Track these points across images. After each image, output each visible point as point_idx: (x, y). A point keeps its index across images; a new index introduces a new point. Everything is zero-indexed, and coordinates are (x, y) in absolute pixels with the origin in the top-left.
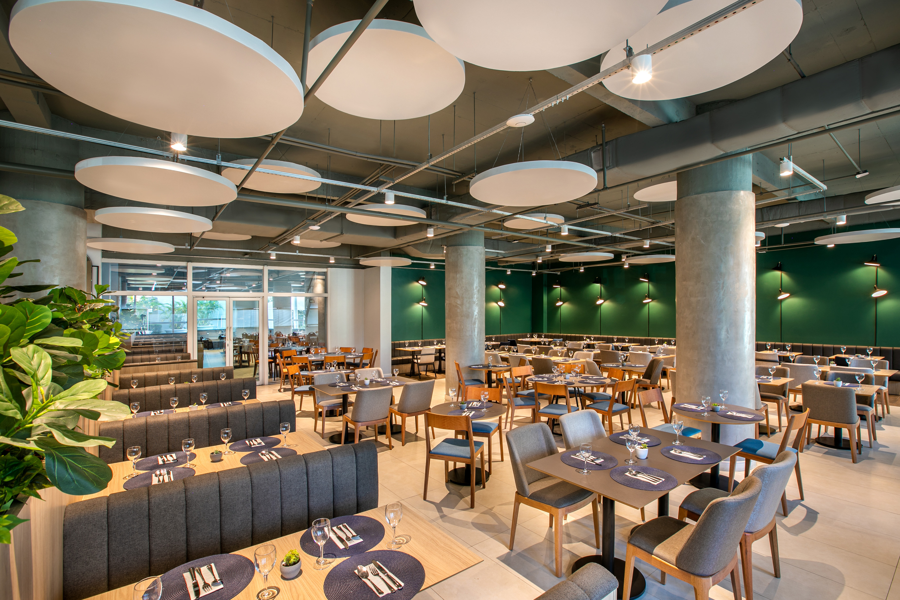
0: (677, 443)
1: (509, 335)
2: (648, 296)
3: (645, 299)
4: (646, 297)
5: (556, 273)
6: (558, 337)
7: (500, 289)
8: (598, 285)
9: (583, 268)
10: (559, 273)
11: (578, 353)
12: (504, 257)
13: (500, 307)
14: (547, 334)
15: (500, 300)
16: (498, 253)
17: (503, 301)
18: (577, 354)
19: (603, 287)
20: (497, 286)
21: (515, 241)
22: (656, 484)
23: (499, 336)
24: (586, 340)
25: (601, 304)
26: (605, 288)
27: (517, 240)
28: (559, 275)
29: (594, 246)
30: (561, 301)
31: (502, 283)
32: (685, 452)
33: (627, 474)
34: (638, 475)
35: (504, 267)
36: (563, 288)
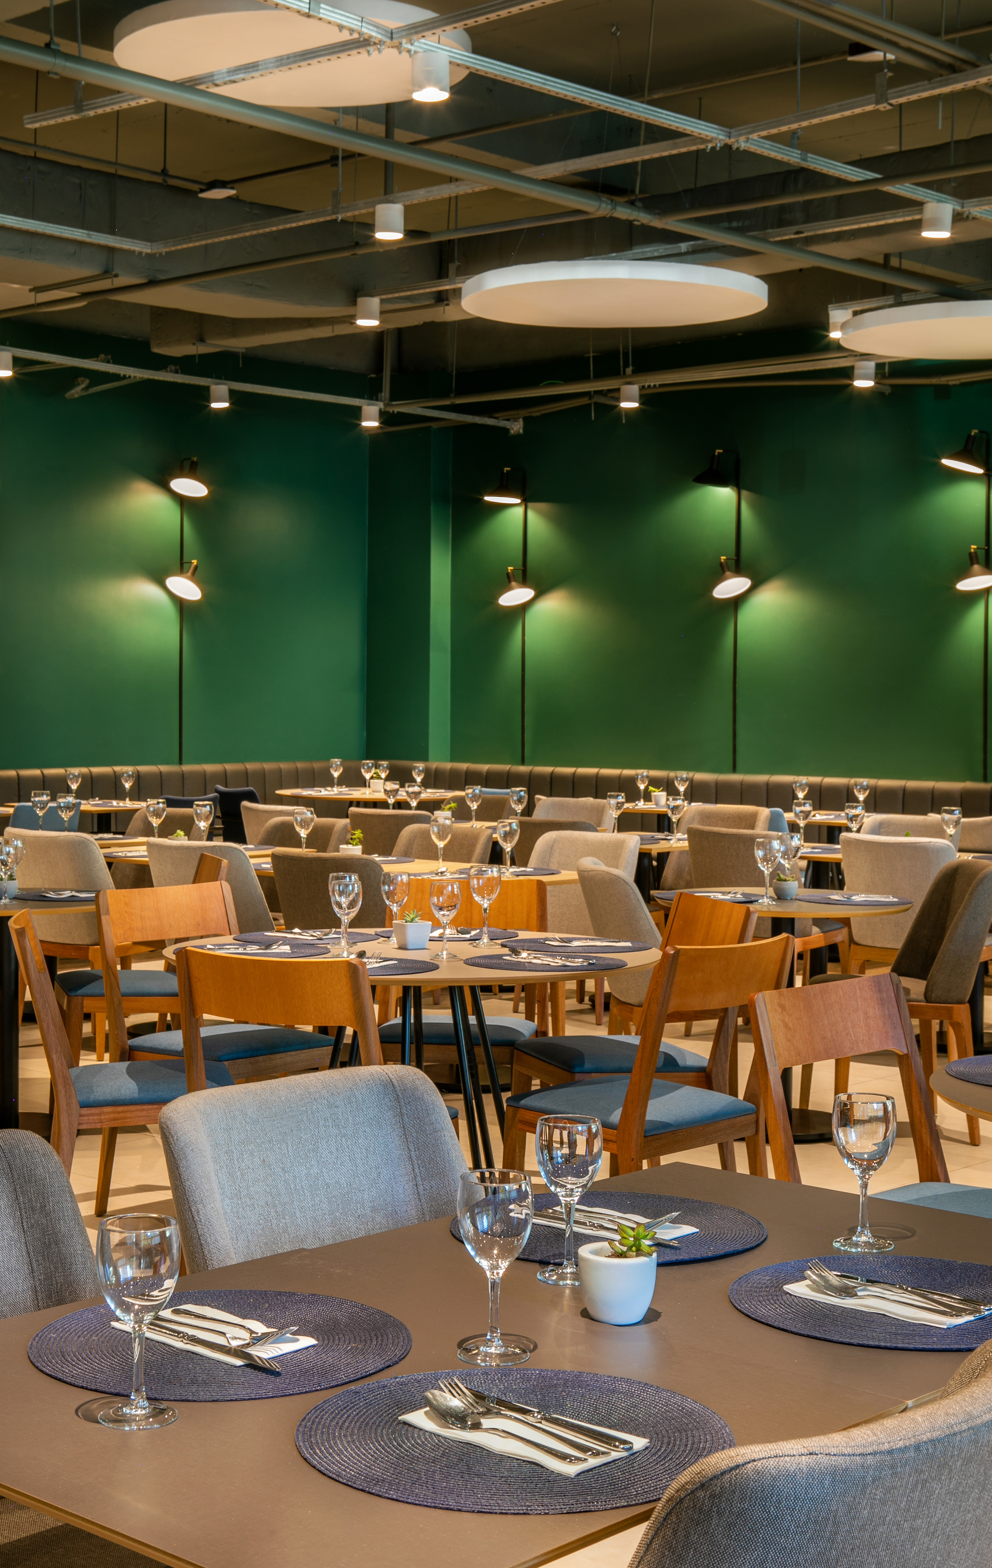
0: (856, 1245)
1: (229, 767)
2: (981, 554)
3: (965, 574)
4: (973, 559)
5: (502, 423)
6: (507, 780)
7: (182, 501)
8: (724, 495)
9: (634, 389)
10: (517, 427)
11: (555, 841)
12: (152, 283)
13: (181, 604)
14: (448, 766)
15: (181, 568)
16: (111, 250)
17: (195, 577)
18: (551, 848)
19: (753, 506)
20: (163, 484)
21: (213, 185)
22: (570, 1470)
23: (170, 775)
24: (647, 797)
25: (737, 602)
26: (759, 510)
27: (223, 184)
28: (518, 436)
29: (643, 218)
30: (524, 582)
31: (191, 471)
32: (875, 1289)
33: (419, 1418)
34: (486, 1423)
35: (186, 364)
36: (539, 512)
